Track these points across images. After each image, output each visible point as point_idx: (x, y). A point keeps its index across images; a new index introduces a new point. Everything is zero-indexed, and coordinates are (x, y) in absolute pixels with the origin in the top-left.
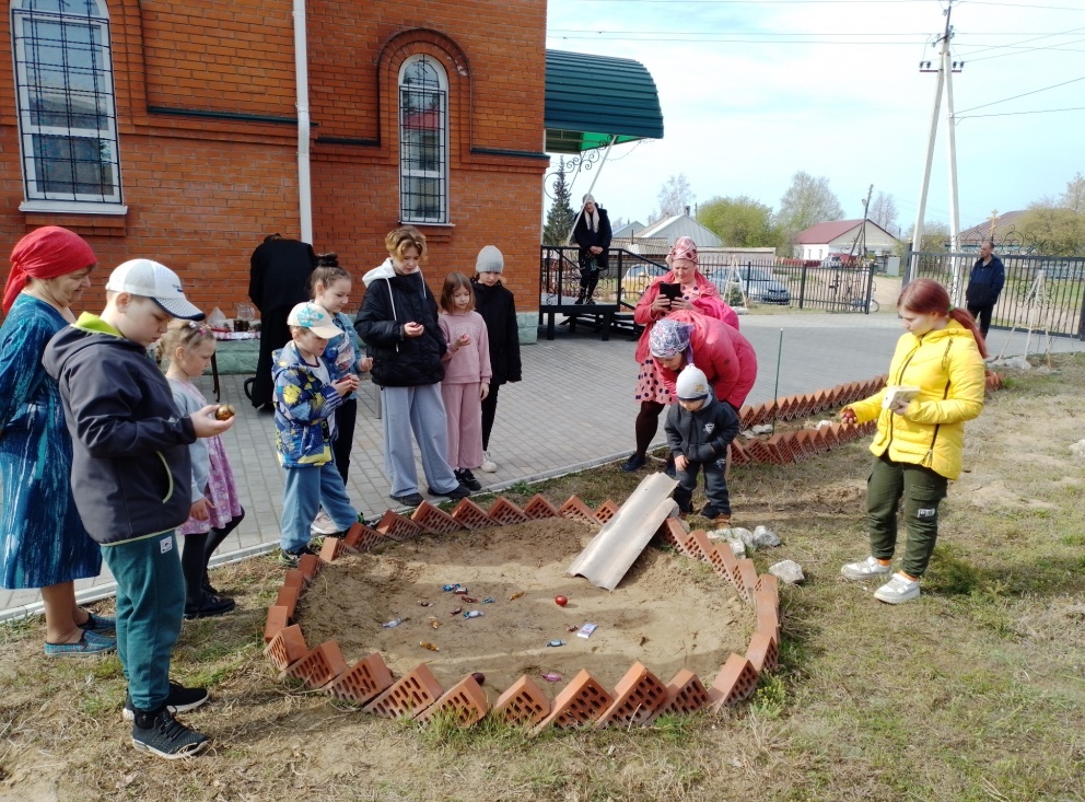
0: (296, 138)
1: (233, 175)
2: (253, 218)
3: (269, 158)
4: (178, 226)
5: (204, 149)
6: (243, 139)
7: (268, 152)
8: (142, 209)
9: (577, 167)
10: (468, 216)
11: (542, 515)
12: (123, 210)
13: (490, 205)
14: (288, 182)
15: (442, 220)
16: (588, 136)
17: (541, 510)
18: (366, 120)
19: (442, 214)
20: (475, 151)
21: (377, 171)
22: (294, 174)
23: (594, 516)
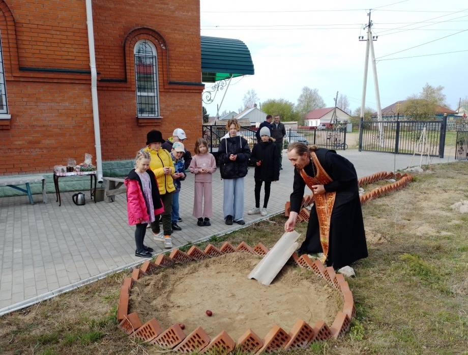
0: (91, 80)
1: (61, 98)
2: (71, 118)
3: (77, 90)
4: (35, 123)
5: (47, 86)
6: (65, 81)
7: (77, 87)
8: (18, 116)
9: (217, 89)
10: (168, 113)
11: (229, 252)
12: (9, 117)
13: (178, 107)
14: (86, 101)
15: (156, 115)
16: (218, 74)
17: (228, 249)
18: (120, 70)
19: (156, 112)
20: (171, 83)
21: (125, 93)
22: (90, 97)
23: (253, 250)
